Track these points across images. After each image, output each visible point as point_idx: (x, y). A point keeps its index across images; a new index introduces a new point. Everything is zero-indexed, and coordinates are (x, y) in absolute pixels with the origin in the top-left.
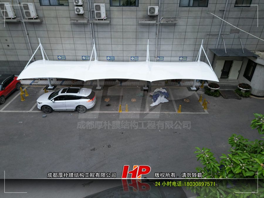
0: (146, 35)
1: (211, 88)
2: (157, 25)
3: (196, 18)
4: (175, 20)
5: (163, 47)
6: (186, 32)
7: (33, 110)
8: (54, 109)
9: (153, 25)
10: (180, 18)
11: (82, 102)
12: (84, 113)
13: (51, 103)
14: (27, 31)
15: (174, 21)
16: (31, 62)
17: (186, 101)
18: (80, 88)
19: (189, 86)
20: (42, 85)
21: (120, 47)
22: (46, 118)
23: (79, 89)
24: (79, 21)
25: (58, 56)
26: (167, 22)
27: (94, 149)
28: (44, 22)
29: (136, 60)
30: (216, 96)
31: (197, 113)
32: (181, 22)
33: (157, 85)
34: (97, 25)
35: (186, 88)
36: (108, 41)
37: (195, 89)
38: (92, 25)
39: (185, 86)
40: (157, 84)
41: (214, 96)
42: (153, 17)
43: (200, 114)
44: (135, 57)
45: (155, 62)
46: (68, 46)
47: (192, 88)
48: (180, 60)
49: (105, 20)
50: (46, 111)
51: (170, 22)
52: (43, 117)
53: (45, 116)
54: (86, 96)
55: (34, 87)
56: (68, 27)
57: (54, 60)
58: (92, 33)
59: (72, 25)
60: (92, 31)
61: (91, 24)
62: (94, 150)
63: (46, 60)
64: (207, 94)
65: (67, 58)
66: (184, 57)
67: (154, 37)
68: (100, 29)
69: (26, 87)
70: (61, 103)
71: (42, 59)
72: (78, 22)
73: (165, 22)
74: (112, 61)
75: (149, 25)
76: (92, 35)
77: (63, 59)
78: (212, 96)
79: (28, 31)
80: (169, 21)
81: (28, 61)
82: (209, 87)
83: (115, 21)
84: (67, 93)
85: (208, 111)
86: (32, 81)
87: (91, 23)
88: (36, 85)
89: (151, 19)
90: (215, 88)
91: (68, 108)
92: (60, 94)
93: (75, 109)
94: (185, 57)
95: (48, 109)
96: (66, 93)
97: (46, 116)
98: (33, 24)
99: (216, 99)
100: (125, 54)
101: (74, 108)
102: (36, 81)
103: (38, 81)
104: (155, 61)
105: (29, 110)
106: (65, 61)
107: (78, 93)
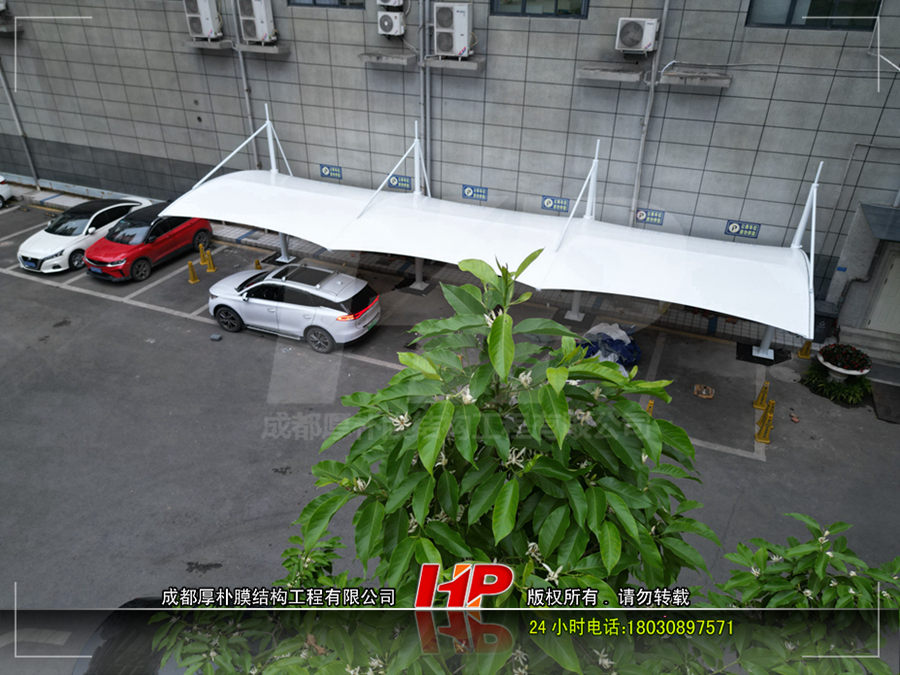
0: (604, 124)
1: (828, 365)
2: (647, 90)
3: (814, 72)
4: (724, 76)
5: (665, 176)
6: (764, 126)
7: (199, 315)
8: (247, 321)
9: (634, 89)
10: (745, 69)
11: (322, 318)
12: (327, 353)
13: (239, 301)
14: (247, 79)
15: (717, 78)
16: (223, 171)
17: (699, 392)
18: (332, 272)
19: (749, 339)
20: (266, 248)
21: (509, 159)
22: (217, 344)
23: (329, 274)
24: (384, 60)
25: (322, 166)
26: (682, 82)
27: (283, 471)
28: (293, 58)
29: (559, 211)
30: (844, 402)
31: (718, 447)
32: (746, 85)
33: (622, 312)
34: (442, 75)
35: (735, 344)
36: (473, 133)
37: (770, 355)
38: (425, 73)
39: (732, 338)
40: (621, 309)
41: (835, 401)
42: (635, 60)
43: (726, 454)
44: (558, 198)
45: (629, 228)
46: (351, 138)
47: (758, 351)
48: (728, 232)
49: (464, 59)
50: (226, 324)
51: (697, 82)
52: (213, 340)
53: (217, 337)
54: (338, 299)
55: (242, 250)
56: (356, 77)
57: (309, 178)
58: (422, 102)
59: (369, 71)
60: (425, 96)
61: (422, 72)
62: (284, 473)
63: (280, 172)
64: (807, 385)
65: (347, 174)
66: (746, 223)
67: (634, 134)
68: (451, 91)
69: (225, 246)
70: (266, 309)
71: (269, 168)
72: (380, 61)
73: (675, 81)
74: (480, 205)
75: (620, 87)
76: (422, 107)
77: (334, 176)
78: (826, 396)
79: (251, 82)
80: (692, 77)
81: (214, 167)
82: (821, 359)
83: (500, 67)
84: (286, 279)
85: (767, 452)
86: (248, 231)
87: (424, 69)
88: (250, 245)
89: (627, 66)
90: (843, 367)
91: (282, 327)
92: (269, 280)
93: (302, 335)
94: (750, 224)
95: (233, 319)
96: (284, 278)
97: (220, 339)
98: (264, 59)
99: (837, 411)
100: (525, 182)
101: (299, 331)
102: (257, 233)
103: (262, 234)
104: (627, 225)
105: (190, 312)
106: (338, 186)
107: (318, 286)
